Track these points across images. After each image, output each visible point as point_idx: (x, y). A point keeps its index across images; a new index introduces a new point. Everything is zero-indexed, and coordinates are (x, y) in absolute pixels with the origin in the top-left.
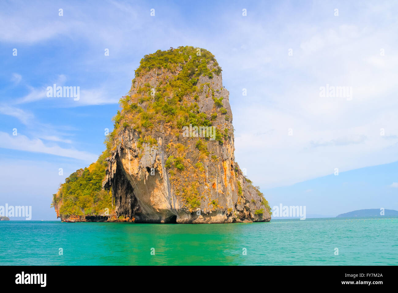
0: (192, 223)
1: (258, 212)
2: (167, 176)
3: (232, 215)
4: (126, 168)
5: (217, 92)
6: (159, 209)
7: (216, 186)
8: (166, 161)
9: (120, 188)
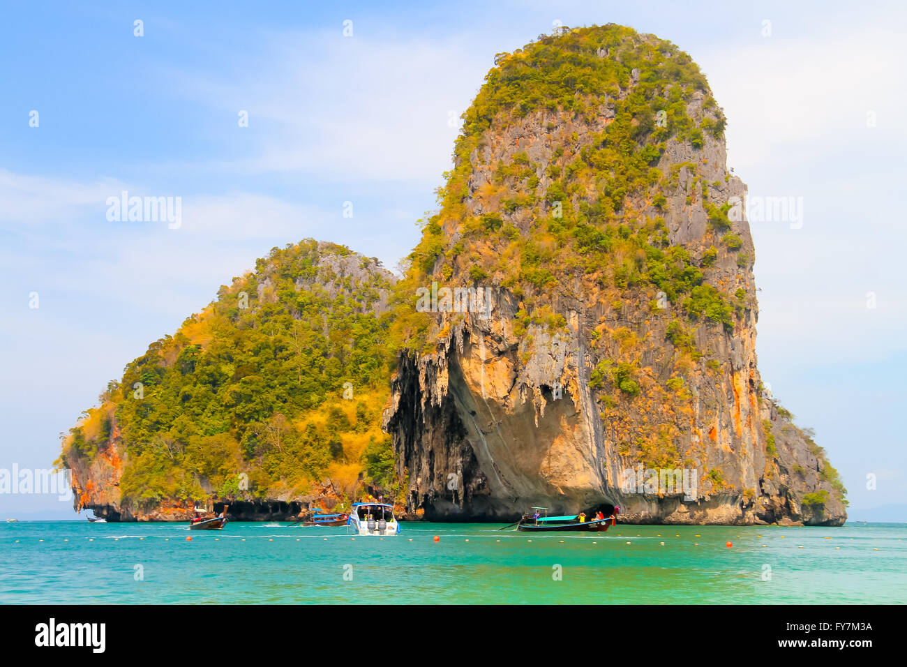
0: (662, 524)
1: (811, 498)
2: (594, 408)
3: (752, 506)
4: (473, 381)
5: (716, 187)
6: (564, 488)
7: (717, 434)
8: (589, 370)
9: (430, 427)
